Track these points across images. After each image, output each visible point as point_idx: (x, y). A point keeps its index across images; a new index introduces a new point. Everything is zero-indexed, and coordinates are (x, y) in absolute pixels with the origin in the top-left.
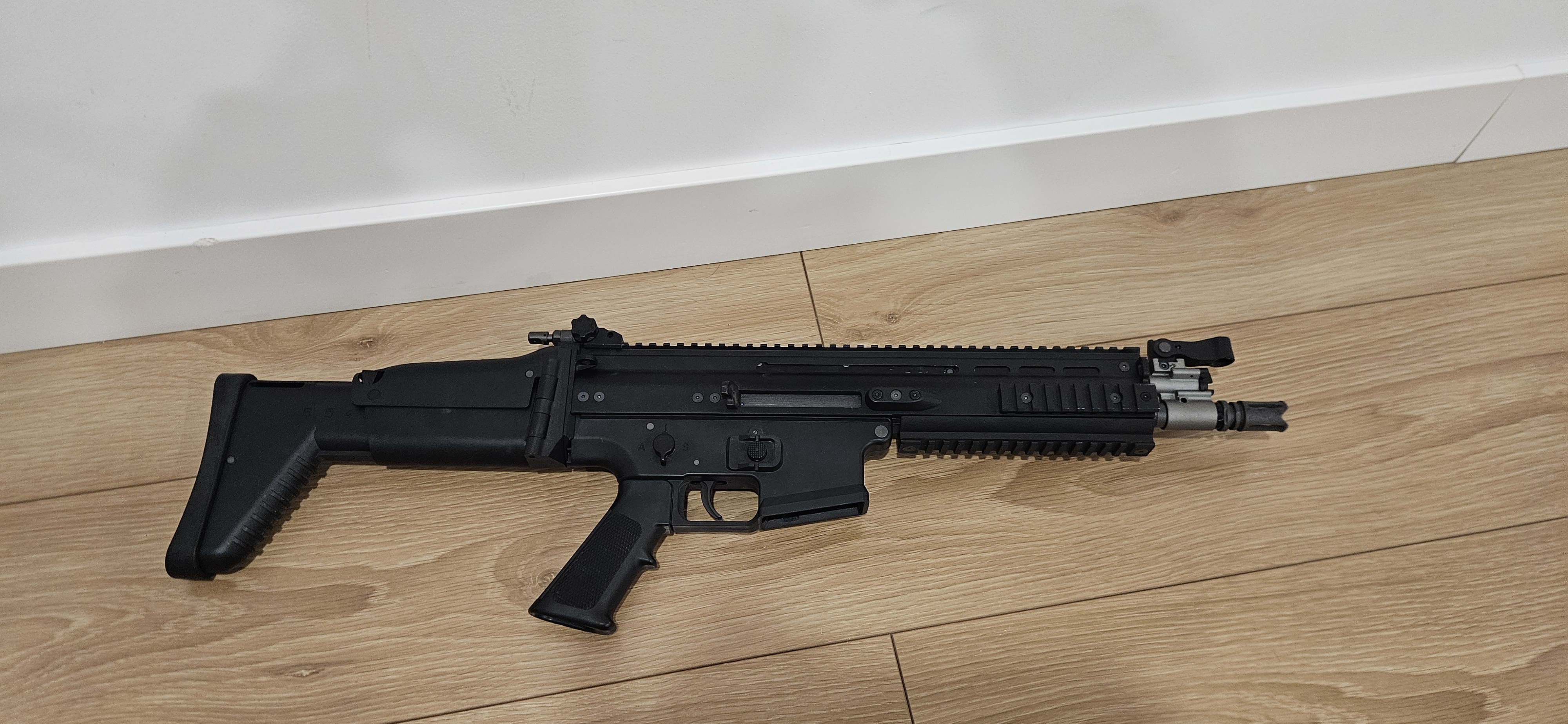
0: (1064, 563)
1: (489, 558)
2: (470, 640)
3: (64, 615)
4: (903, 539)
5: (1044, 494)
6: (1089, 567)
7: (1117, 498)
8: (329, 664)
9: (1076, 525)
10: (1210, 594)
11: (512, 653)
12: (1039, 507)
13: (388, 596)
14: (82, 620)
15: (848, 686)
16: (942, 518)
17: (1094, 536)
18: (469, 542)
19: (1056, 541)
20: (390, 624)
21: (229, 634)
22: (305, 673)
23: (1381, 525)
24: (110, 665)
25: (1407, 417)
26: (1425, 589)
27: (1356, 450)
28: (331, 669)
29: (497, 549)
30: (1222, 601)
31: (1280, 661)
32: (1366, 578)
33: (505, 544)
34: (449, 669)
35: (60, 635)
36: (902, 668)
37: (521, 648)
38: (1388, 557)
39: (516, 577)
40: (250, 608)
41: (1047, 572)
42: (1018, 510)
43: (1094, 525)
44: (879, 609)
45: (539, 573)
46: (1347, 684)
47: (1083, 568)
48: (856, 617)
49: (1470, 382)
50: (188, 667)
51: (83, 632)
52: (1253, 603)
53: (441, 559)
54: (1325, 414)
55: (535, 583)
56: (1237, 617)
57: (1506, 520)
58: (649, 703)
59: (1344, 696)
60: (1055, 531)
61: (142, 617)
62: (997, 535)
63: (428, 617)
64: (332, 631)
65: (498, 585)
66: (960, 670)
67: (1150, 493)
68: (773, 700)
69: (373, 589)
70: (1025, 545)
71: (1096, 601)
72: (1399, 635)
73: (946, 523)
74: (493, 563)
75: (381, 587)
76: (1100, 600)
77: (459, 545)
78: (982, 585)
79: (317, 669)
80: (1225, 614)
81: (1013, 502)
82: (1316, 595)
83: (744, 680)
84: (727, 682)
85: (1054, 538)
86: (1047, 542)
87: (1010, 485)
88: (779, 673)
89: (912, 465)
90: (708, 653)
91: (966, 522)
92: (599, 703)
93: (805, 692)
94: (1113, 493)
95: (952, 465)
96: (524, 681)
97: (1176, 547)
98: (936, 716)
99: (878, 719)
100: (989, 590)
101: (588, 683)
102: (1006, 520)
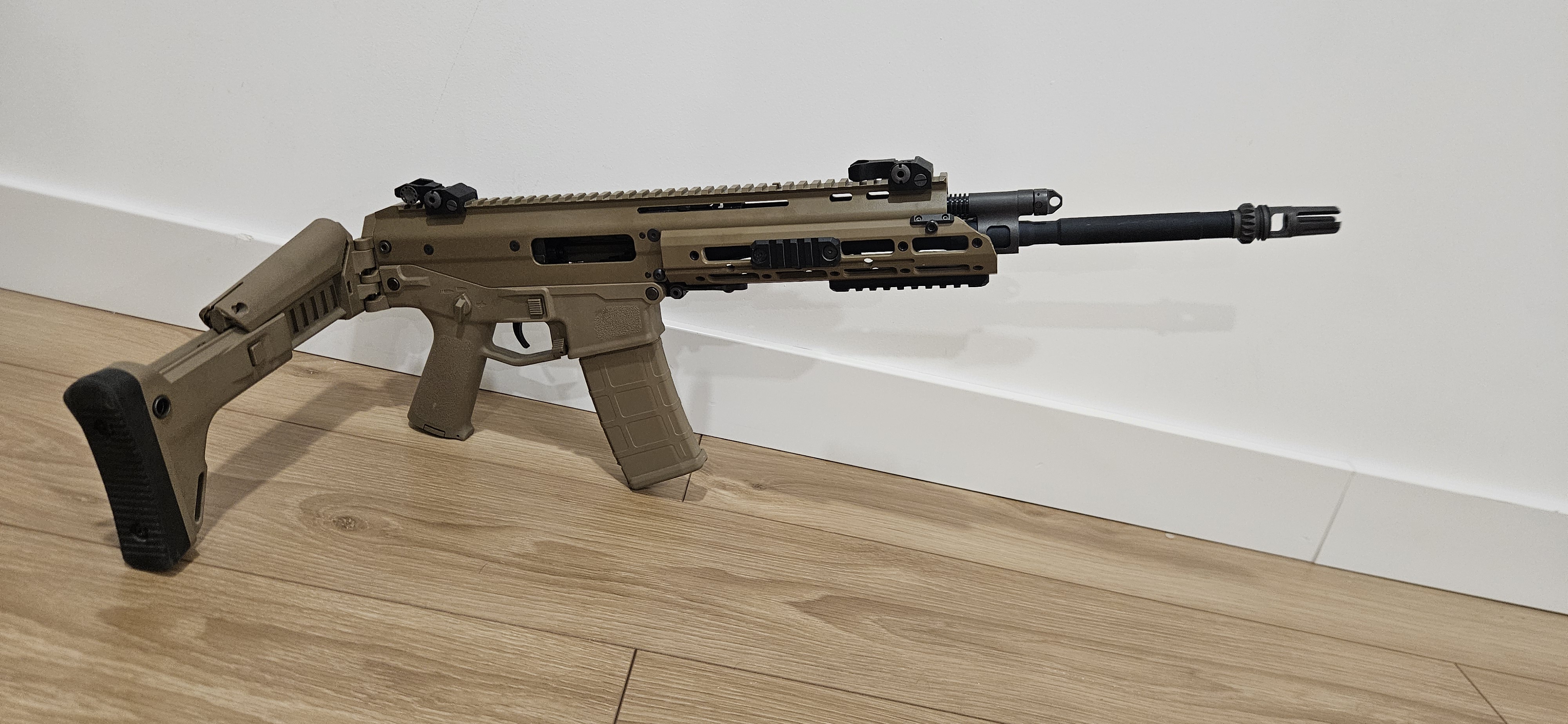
0: (834, 661)
1: (304, 494)
2: (243, 529)
4: (686, 599)
5: (839, 617)
6: (858, 672)
7: (909, 641)
9: (859, 644)
12: (829, 622)
15: (571, 667)
16: (731, 600)
17: (874, 656)
18: (296, 482)
25: (1225, 686)
27: (1166, 690)
33: (323, 492)
36: (632, 672)
37: (284, 547)
39: (317, 511)
41: (816, 662)
42: (809, 618)
43: (876, 649)
44: (635, 631)
45: (340, 515)
47: (852, 671)
48: (610, 629)
49: (1297, 686)
54: (1140, 659)
55: (330, 519)
58: (372, 615)
60: (838, 640)
62: (780, 625)
65: (299, 510)
66: (689, 693)
67: (943, 648)
68: (491, 652)
70: (803, 639)
71: (854, 694)
73: (734, 604)
74: (305, 497)
76: (858, 695)
78: (746, 649)
81: (805, 612)
83: (471, 631)
84: (455, 627)
85: (834, 645)
86: (825, 645)
87: (808, 602)
88: (508, 637)
89: (723, 564)
90: (452, 605)
91: (753, 609)
92: (323, 600)
93: (526, 657)
94: (905, 637)
95: (762, 575)
96: (269, 566)
97: (952, 688)
98: (645, 714)
99: (584, 697)
100: (751, 654)
101: (325, 585)
102: (793, 620)
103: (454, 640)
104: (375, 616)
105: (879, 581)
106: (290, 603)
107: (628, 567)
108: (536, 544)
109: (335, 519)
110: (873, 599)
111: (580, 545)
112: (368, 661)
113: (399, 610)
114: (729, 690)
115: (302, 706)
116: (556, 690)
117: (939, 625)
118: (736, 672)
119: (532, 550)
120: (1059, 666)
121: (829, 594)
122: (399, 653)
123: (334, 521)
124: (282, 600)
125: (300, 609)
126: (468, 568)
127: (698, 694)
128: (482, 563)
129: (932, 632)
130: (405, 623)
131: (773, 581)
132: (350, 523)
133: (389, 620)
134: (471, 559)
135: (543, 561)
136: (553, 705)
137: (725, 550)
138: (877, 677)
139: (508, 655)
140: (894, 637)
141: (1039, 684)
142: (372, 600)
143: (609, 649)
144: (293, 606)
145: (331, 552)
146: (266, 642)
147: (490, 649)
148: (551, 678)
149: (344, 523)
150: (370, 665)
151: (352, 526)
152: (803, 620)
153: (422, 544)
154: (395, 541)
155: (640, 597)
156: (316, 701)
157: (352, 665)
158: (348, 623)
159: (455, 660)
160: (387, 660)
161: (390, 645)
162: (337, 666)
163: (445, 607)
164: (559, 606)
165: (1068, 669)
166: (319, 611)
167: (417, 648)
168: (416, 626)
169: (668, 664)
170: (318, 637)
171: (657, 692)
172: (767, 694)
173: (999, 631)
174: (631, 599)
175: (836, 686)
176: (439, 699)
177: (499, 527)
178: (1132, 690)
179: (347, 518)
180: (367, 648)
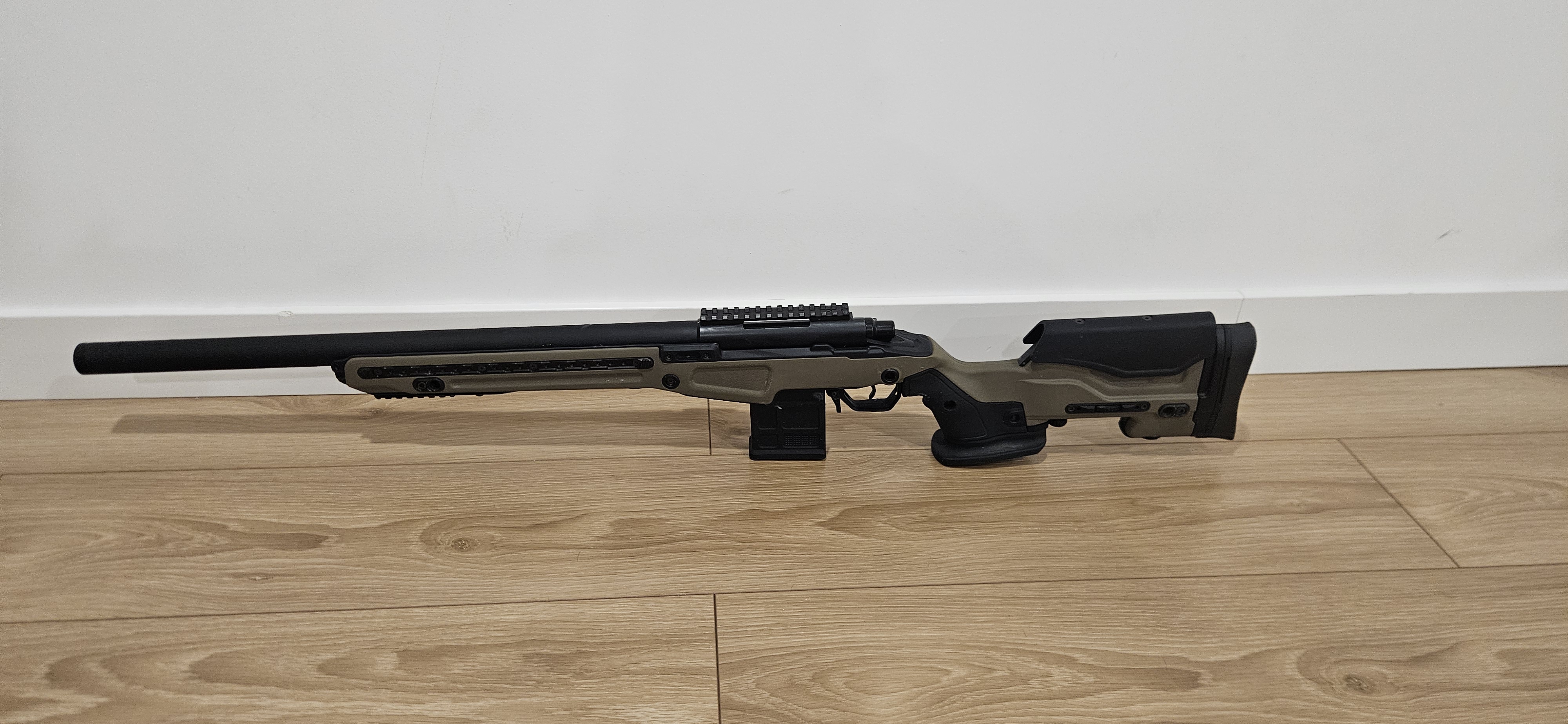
1: (419, 528)
2: (388, 571)
3: (99, 533)
4: (739, 542)
5: (858, 526)
6: (883, 569)
7: (915, 533)
8: (279, 575)
9: (879, 545)
10: (976, 592)
11: (416, 581)
12: (851, 533)
13: (337, 542)
14: (110, 536)
15: (672, 621)
16: (773, 533)
17: (891, 552)
18: (408, 519)
19: (860, 553)
20: (332, 557)
21: (211, 552)
22: (257, 578)
23: (1125, 565)
24: (118, 562)
25: (1161, 507)
26: (1157, 606)
27: (1115, 522)
28: (277, 578)
29: (427, 524)
30: (987, 597)
31: (1026, 637)
32: (1107, 594)
33: (433, 522)
34: (365, 586)
35: (91, 543)
36: (717, 614)
37: (425, 579)
38: (1128, 584)
39: (435, 540)
40: (233, 540)
41: (849, 569)
42: (835, 533)
43: (892, 546)
44: (709, 579)
45: (454, 539)
46: (1081, 655)
47: (878, 569)
48: (691, 582)
50: (175, 567)
51: (107, 543)
52: (1012, 601)
53: (384, 526)
54: (1093, 500)
55: (448, 544)
56: (995, 607)
57: (1233, 571)
58: (512, 617)
59: (1078, 662)
60: (861, 547)
61: (153, 539)
62: (815, 545)
63: (361, 556)
64: (287, 557)
65: (422, 543)
66: (763, 619)
67: (942, 532)
68: (609, 624)
69: (327, 538)
70: (836, 553)
71: (883, 589)
72: (1132, 630)
73: (776, 536)
74: (421, 531)
75: (334, 537)
76: (888, 588)
77: (398, 520)
78: (795, 573)
79: (267, 577)
80: (985, 605)
81: (832, 529)
82: (1065, 601)
83: (590, 611)
84: (577, 611)
85: (859, 551)
86: (853, 553)
87: (832, 520)
88: (619, 609)
89: (758, 503)
90: (568, 593)
91: (792, 537)
92: (473, 614)
93: (636, 622)
94: (912, 530)
95: (790, 505)
96: (420, 597)
97: (955, 563)
98: (737, 644)
99: (690, 642)
100: (800, 575)
101: (469, 602)
102: (824, 538)
103: (580, 622)
104: (516, 617)
105: (881, 486)
106: (449, 624)
107: (687, 526)
108: (611, 524)
109: (453, 544)
110: (881, 503)
111: (644, 516)
112: (524, 655)
113: (531, 608)
114: (791, 609)
115: (494, 702)
116: (667, 642)
117: (935, 512)
118: (793, 594)
119: (610, 530)
120: (1032, 524)
121: (847, 508)
122: (545, 642)
123: (452, 546)
124: (443, 623)
125: (459, 627)
126: (568, 560)
127: (771, 619)
128: (576, 552)
129: (931, 520)
130: (540, 617)
131: (800, 508)
132: (465, 544)
133: (527, 617)
134: (567, 551)
135: (621, 538)
136: (668, 655)
137: (756, 491)
138: (897, 570)
139: (623, 624)
140: (904, 533)
141: (1018, 543)
142: (508, 604)
143: (695, 599)
144: (452, 625)
145: (460, 572)
146: (446, 659)
147: (609, 622)
148: (660, 634)
149: (460, 545)
150: (528, 657)
151: (467, 546)
152: (831, 536)
153: (525, 548)
154: (505, 551)
155: (705, 549)
156: (502, 695)
157: (515, 661)
158: (499, 629)
159: (586, 637)
160: (539, 650)
161: (536, 637)
162: (505, 665)
163: (562, 597)
164: (646, 573)
165: (1038, 524)
166: (473, 624)
167: (557, 636)
168: (548, 618)
169: (742, 600)
170: (480, 645)
171: (740, 625)
172: (822, 605)
173: (981, 506)
174: (697, 553)
175: (869, 585)
176: (586, 671)
177: (578, 517)
178: (1089, 529)
179: (460, 540)
180: (519, 644)
